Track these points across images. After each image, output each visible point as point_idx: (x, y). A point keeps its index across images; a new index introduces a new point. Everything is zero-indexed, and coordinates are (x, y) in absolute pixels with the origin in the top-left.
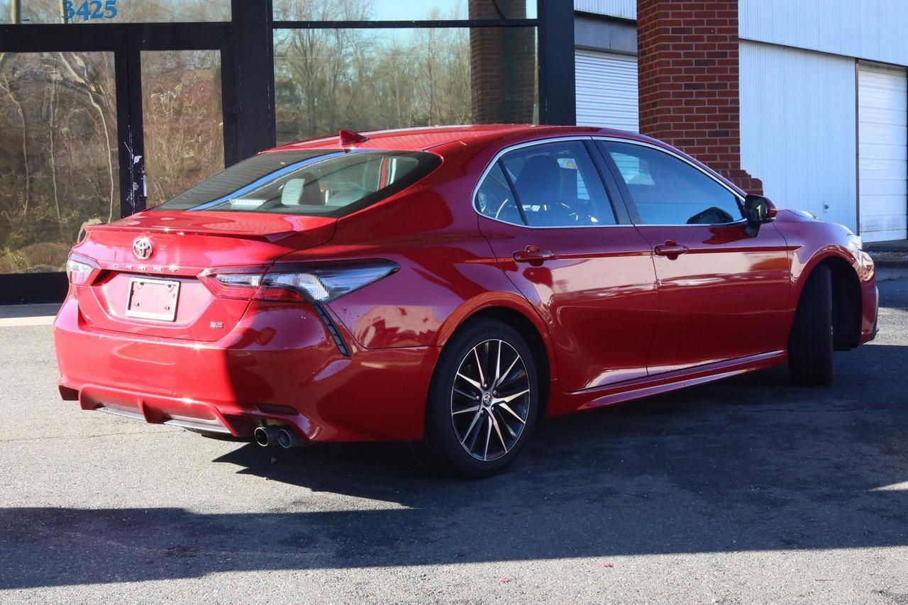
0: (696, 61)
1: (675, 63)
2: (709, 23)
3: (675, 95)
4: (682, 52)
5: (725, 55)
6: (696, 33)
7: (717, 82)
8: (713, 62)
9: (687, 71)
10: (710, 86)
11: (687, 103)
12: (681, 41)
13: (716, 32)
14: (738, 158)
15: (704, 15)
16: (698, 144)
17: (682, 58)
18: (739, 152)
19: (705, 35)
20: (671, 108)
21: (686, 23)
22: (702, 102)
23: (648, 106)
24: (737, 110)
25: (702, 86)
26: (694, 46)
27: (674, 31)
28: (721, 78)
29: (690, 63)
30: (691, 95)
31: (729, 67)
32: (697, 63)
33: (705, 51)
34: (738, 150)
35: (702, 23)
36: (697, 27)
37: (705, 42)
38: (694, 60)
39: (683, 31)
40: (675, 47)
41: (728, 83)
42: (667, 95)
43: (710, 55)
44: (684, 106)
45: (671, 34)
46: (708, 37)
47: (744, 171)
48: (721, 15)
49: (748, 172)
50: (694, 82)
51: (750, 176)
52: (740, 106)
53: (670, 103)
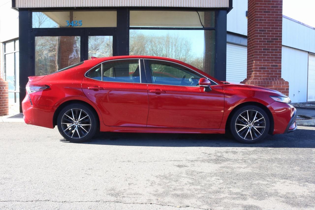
0: (267, 41)
1: (260, 41)
2: (272, 28)
3: (260, 52)
4: (262, 38)
5: (277, 39)
6: (267, 31)
7: (274, 48)
8: (273, 42)
9: (264, 44)
10: (272, 50)
11: (264, 55)
12: (262, 34)
13: (274, 31)
14: (280, 74)
15: (271, 26)
16: (267, 69)
17: (262, 40)
18: (281, 72)
19: (271, 32)
20: (258, 56)
21: (264, 28)
22: (269, 55)
23: (250, 56)
24: (281, 58)
25: (269, 50)
26: (266, 36)
27: (260, 31)
28: (276, 47)
29: (265, 42)
30: (265, 52)
31: (278, 43)
32: (267, 42)
33: (271, 38)
34: (281, 71)
35: (269, 28)
36: (268, 29)
37: (271, 35)
38: (266, 40)
39: (263, 31)
40: (260, 36)
41: (278, 49)
42: (257, 52)
43: (272, 39)
44: (262, 56)
45: (259, 32)
46: (271, 33)
47: (283, 79)
48: (276, 26)
49: (284, 79)
50: (266, 48)
51: (285, 80)
52: (282, 57)
53: (258, 55)
